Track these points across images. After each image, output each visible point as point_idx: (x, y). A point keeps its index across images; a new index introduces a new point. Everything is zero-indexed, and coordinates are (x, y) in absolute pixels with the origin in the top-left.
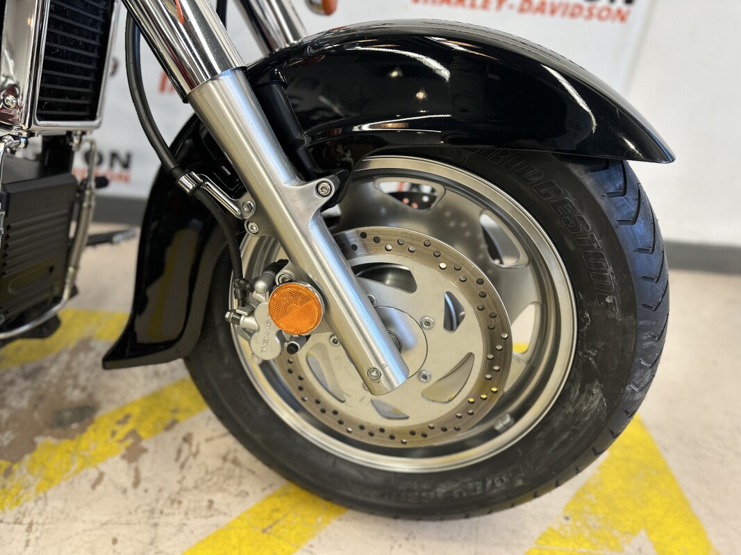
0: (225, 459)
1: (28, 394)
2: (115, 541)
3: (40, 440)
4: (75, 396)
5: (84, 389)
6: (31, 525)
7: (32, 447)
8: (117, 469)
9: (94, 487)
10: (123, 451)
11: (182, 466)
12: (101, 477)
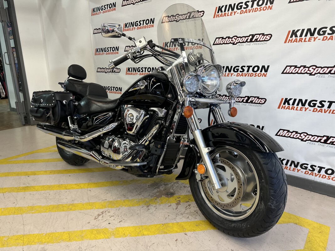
0: (195, 211)
1: (164, 188)
2: (169, 216)
3: (163, 196)
4: (172, 191)
5: (174, 190)
6: (156, 208)
7: (161, 197)
8: (174, 205)
9: (169, 207)
10: (176, 202)
11: (186, 209)
12: (171, 205)
